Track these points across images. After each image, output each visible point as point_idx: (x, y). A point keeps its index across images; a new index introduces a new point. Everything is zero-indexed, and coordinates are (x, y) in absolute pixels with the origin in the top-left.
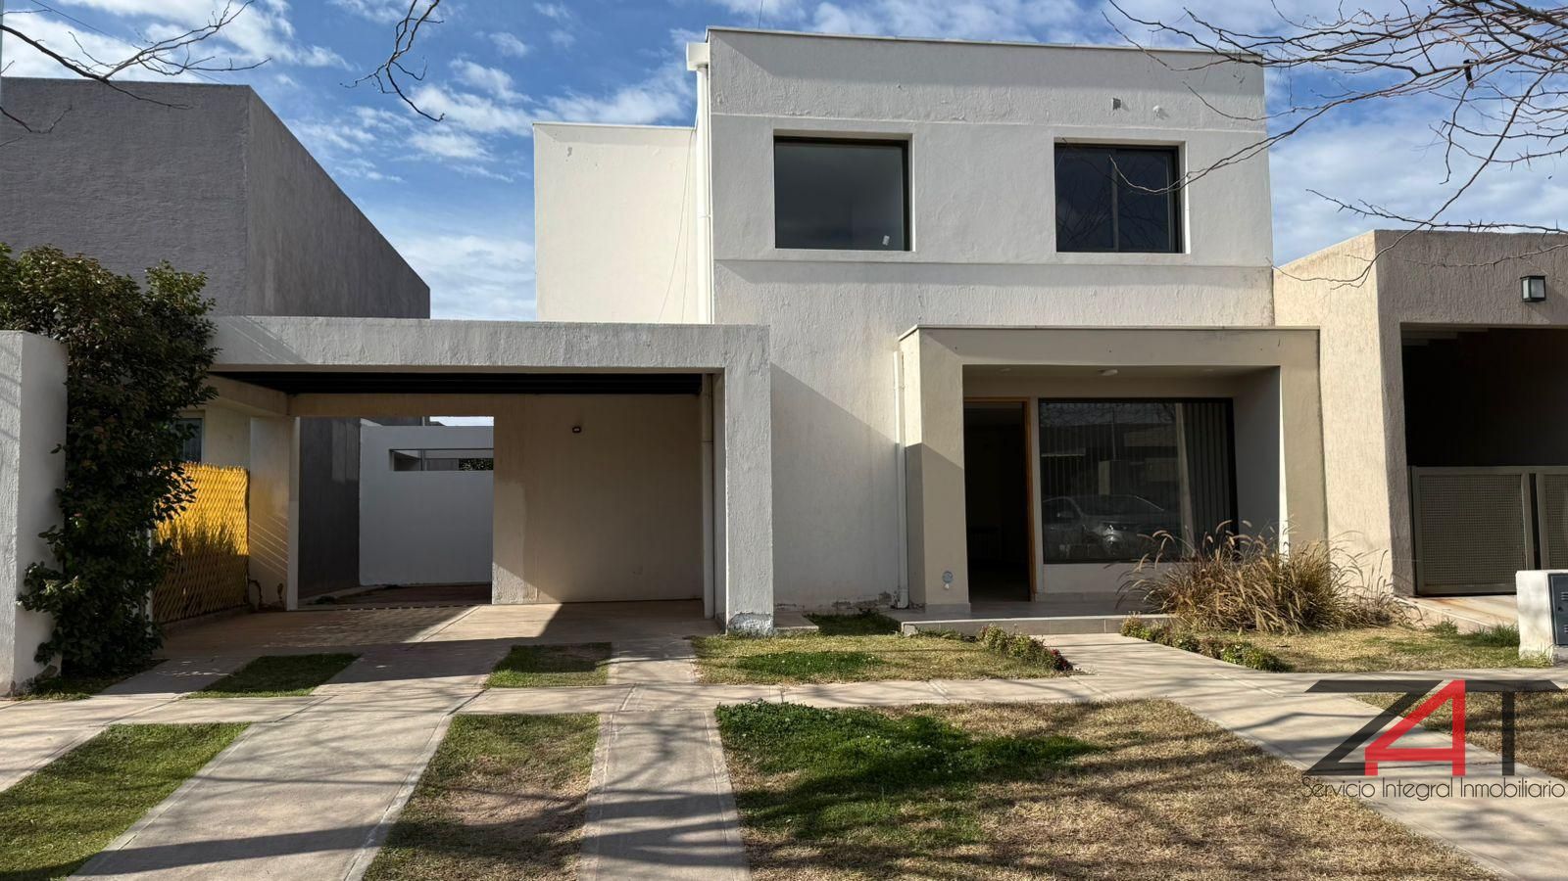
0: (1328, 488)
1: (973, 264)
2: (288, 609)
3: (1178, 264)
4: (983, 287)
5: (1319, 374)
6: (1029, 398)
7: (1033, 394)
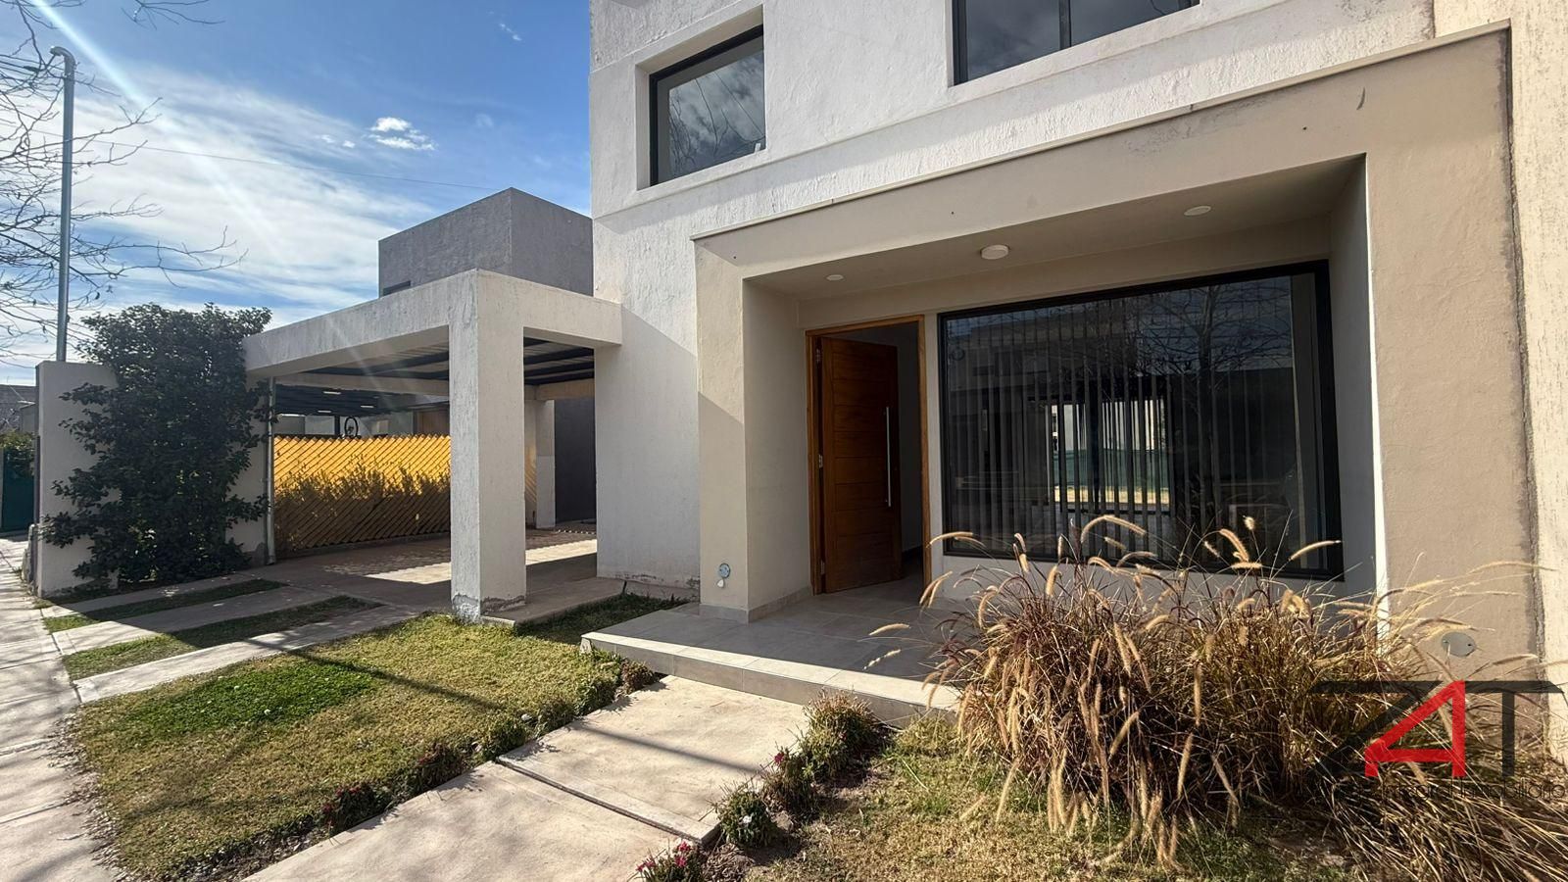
0: (1538, 438)
1: (835, 144)
2: (538, 527)
3: (1175, 33)
4: (847, 171)
5: (1509, 145)
6: (923, 316)
7: (926, 307)
